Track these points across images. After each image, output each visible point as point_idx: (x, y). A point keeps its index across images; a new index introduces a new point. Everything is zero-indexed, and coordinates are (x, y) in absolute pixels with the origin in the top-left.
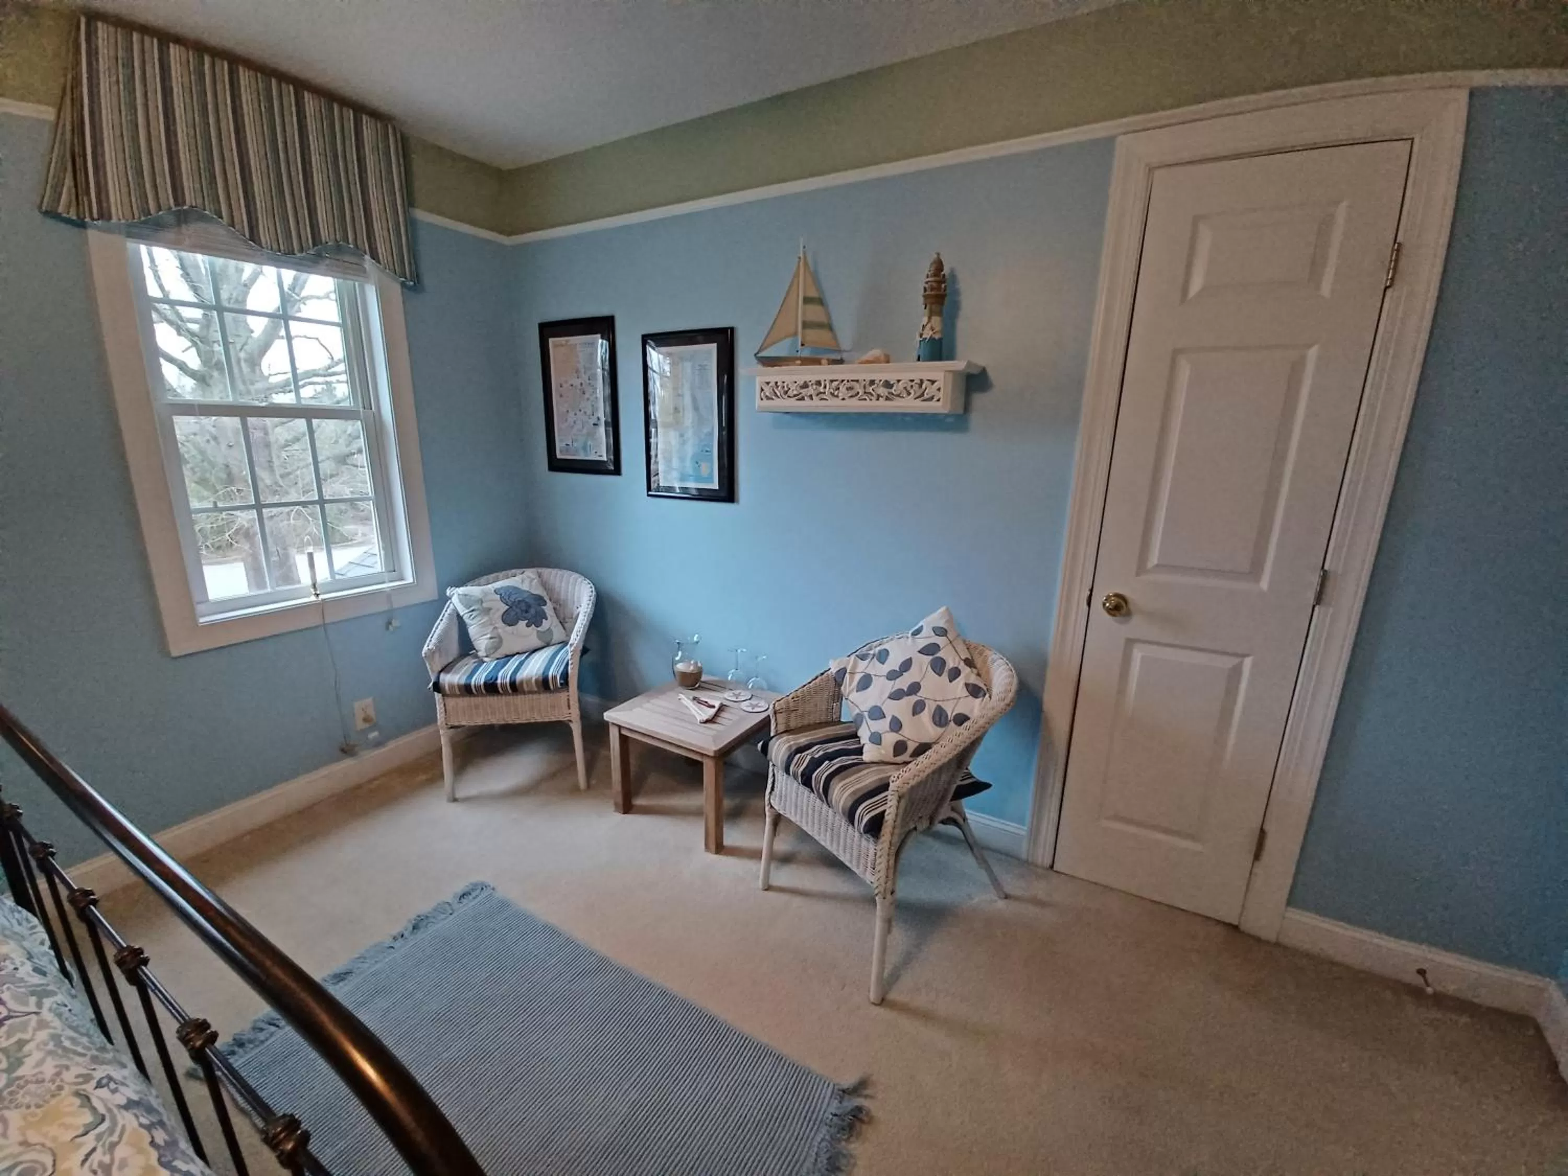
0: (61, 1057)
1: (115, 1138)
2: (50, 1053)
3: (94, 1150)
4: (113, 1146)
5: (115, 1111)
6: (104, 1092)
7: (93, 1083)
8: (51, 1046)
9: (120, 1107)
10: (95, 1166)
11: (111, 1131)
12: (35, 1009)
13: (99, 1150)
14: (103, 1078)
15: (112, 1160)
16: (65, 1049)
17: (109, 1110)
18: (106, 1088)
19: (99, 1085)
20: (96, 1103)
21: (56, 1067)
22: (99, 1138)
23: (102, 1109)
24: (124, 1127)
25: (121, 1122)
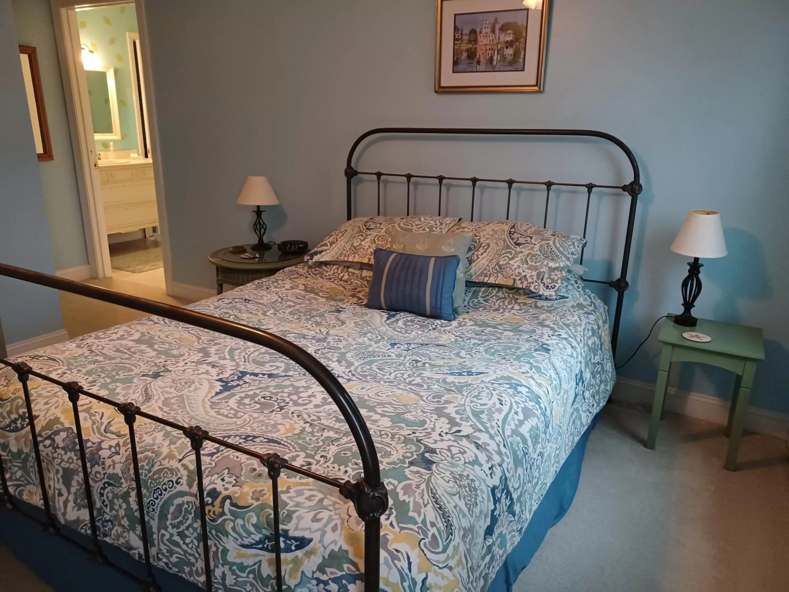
0: (146, 446)
1: (95, 427)
2: (153, 445)
3: (101, 419)
4: (94, 423)
5: (103, 438)
6: (113, 443)
7: (121, 444)
8: (156, 447)
9: (103, 441)
10: (97, 414)
11: (98, 429)
12: (185, 461)
13: (99, 419)
14: (120, 449)
15: (91, 419)
16: (148, 451)
17: (105, 437)
18: (114, 445)
19: (118, 445)
20: (114, 436)
21: (145, 440)
22: (102, 423)
23: (109, 435)
24: (95, 434)
25: (97, 435)
